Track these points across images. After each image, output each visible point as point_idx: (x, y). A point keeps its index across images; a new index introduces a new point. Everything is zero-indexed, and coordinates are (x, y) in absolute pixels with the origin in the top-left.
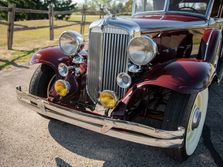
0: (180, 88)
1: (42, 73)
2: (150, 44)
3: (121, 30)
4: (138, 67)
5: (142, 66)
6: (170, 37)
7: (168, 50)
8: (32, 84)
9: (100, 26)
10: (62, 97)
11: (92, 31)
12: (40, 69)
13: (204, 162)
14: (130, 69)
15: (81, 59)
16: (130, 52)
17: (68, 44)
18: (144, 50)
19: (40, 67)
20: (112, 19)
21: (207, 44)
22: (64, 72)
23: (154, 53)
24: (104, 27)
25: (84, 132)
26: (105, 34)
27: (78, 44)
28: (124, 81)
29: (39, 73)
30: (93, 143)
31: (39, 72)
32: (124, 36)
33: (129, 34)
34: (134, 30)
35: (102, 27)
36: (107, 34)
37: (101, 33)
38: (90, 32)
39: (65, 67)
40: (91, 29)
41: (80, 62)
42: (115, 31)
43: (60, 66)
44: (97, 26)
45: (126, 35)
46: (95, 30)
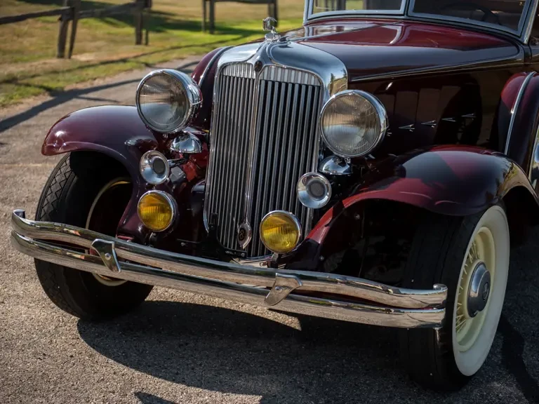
0: (437, 203)
1: (76, 178)
2: (372, 110)
3: (304, 73)
4: (343, 163)
5: (353, 160)
6: (418, 91)
7: (412, 127)
8: (46, 208)
9: (253, 62)
10: (157, 233)
11: (226, 73)
12: (69, 169)
13: (500, 395)
14: (324, 169)
15: (193, 142)
16: (326, 128)
18: (356, 123)
19: (68, 162)
20: (280, 47)
21: (513, 112)
22: (155, 174)
23: (382, 130)
24: (264, 66)
25: (187, 344)
26: (263, 83)
27: (191, 104)
28: (314, 193)
29: (67, 179)
30: (221, 365)
31: (67, 175)
32: (310, 89)
33: (321, 83)
34: (332, 75)
35: (259, 66)
36: (269, 82)
37: (254, 80)
38: (221, 75)
39: (160, 160)
40: (224, 66)
41: (191, 149)
42: (289, 76)
43: (145, 158)
44: (244, 63)
45: (313, 87)
46: (237, 71)
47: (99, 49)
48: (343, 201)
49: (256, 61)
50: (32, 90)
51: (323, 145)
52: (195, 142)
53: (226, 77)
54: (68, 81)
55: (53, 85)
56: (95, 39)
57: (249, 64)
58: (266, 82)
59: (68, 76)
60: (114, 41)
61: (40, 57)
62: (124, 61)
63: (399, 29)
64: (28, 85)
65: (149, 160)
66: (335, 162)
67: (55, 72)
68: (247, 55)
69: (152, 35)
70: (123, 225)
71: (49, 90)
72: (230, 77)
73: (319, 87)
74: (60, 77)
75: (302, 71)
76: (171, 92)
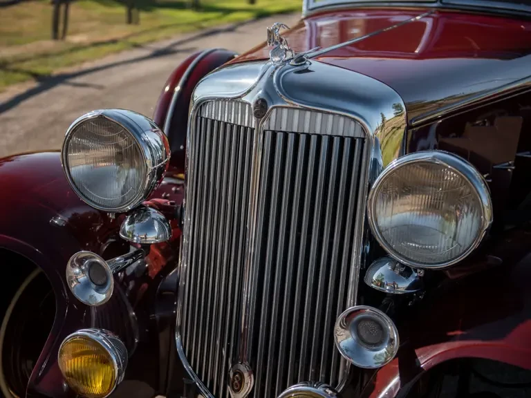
3: (336, 118)
4: (407, 272)
9: (251, 99)
11: (206, 114)
15: (156, 223)
17: (105, 161)
18: (433, 207)
20: (297, 72)
22: (94, 286)
23: (487, 224)
24: (270, 107)
26: (269, 135)
27: (150, 167)
32: (347, 142)
35: (261, 109)
36: (279, 134)
37: (252, 130)
38: (199, 116)
39: (97, 263)
40: (203, 104)
41: (153, 237)
42: (312, 122)
43: (73, 266)
44: (235, 100)
45: (353, 140)
46: (223, 112)
47: (92, 30)
48: (417, 352)
49: (255, 98)
50: (19, 76)
51: (369, 237)
52: (159, 223)
53: (207, 119)
54: (57, 65)
55: (41, 70)
56: (90, 19)
57: (244, 104)
58: (274, 134)
59: (58, 59)
60: (108, 21)
61: (36, 39)
62: (114, 42)
63: (429, 23)
64: (16, 71)
65: (80, 267)
66: (394, 269)
67: (45, 55)
68: (241, 86)
69: (143, 15)
70: (38, 380)
71: (36, 76)
72: (213, 121)
73: (363, 139)
74: (50, 60)
75: (333, 114)
76: (117, 146)
